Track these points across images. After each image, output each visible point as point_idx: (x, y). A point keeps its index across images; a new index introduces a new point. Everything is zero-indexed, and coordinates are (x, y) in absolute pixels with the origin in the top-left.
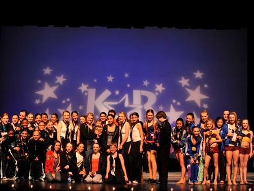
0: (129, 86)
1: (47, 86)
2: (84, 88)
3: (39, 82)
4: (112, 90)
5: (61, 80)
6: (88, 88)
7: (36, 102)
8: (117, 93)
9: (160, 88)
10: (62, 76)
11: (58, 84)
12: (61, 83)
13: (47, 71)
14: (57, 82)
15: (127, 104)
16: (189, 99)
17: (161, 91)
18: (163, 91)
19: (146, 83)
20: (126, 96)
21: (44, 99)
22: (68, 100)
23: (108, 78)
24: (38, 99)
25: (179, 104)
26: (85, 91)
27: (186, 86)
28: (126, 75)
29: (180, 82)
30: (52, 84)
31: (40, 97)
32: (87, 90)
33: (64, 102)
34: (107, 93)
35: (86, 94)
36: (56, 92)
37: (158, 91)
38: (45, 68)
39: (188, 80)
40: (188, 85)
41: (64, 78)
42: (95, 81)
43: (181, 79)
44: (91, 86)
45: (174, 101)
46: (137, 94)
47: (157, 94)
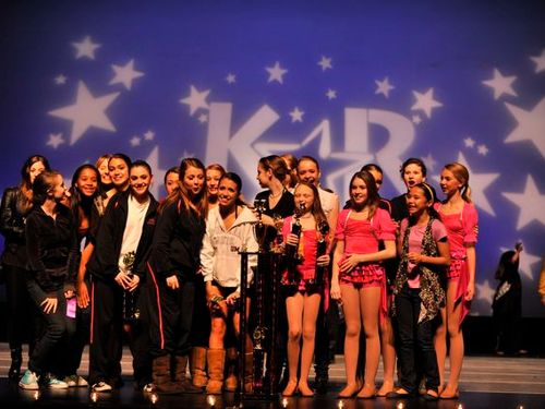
0: (331, 94)
1: (83, 92)
2: (195, 100)
3: (61, 80)
4: (282, 107)
5: (126, 74)
6: (209, 100)
7: (50, 143)
8: (297, 115)
9: (426, 102)
10: (131, 64)
11: (120, 87)
12: (128, 85)
13: (86, 48)
14: (114, 81)
15: (325, 150)
16: (513, 137)
17: (428, 113)
18: (434, 111)
19: (384, 87)
20: (325, 127)
21: (77, 133)
22: (149, 136)
23: (270, 70)
24: (56, 133)
25: (483, 150)
26: (201, 111)
27: (505, 98)
28: (325, 63)
29: (488, 83)
30: (99, 86)
31: (64, 127)
32: (204, 105)
33: (135, 141)
34: (266, 116)
35: (203, 119)
36: (112, 112)
37: (421, 113)
38: (79, 39)
39: (512, 79)
40: (512, 92)
41: (136, 68)
42: (231, 79)
43: (491, 77)
44: (219, 94)
45: (469, 143)
46: (357, 120)
47: (417, 119)
